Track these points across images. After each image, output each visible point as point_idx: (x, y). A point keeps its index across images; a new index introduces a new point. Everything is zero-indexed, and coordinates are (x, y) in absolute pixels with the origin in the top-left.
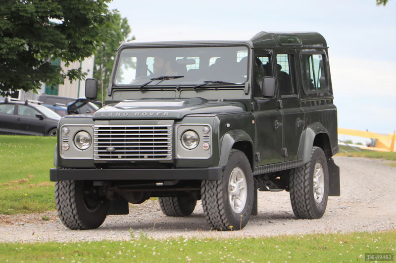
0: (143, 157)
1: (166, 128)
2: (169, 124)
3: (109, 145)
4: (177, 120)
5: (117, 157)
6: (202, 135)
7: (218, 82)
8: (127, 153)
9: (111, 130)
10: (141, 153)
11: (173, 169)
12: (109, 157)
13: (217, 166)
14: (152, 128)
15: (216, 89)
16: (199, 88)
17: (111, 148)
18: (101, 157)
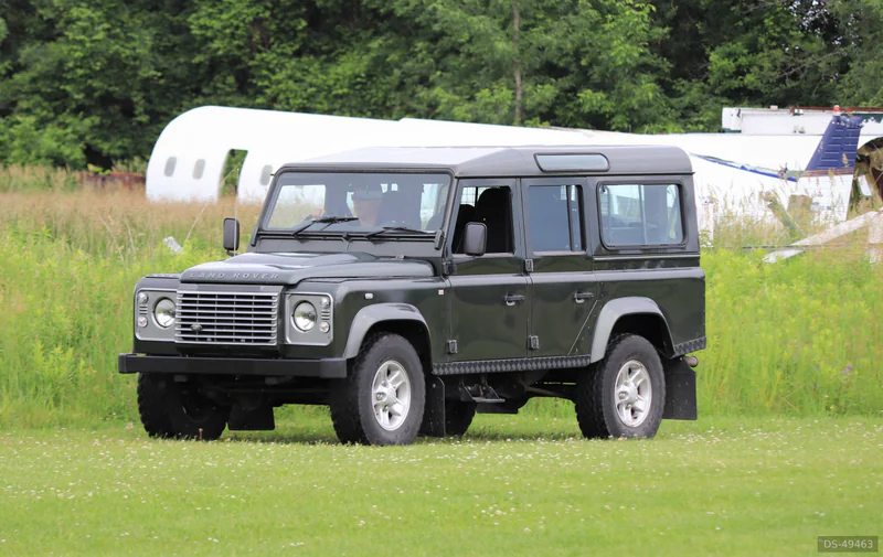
0: (239, 340)
1: (270, 297)
2: (275, 292)
3: (194, 320)
4: (288, 286)
5: (205, 339)
6: (320, 310)
7: (401, 229)
8: (219, 333)
9: (198, 299)
10: (237, 334)
11: (280, 360)
12: (194, 339)
13: (341, 356)
14: (251, 297)
15: (398, 239)
16: (376, 238)
17: (197, 325)
18: (185, 339)
